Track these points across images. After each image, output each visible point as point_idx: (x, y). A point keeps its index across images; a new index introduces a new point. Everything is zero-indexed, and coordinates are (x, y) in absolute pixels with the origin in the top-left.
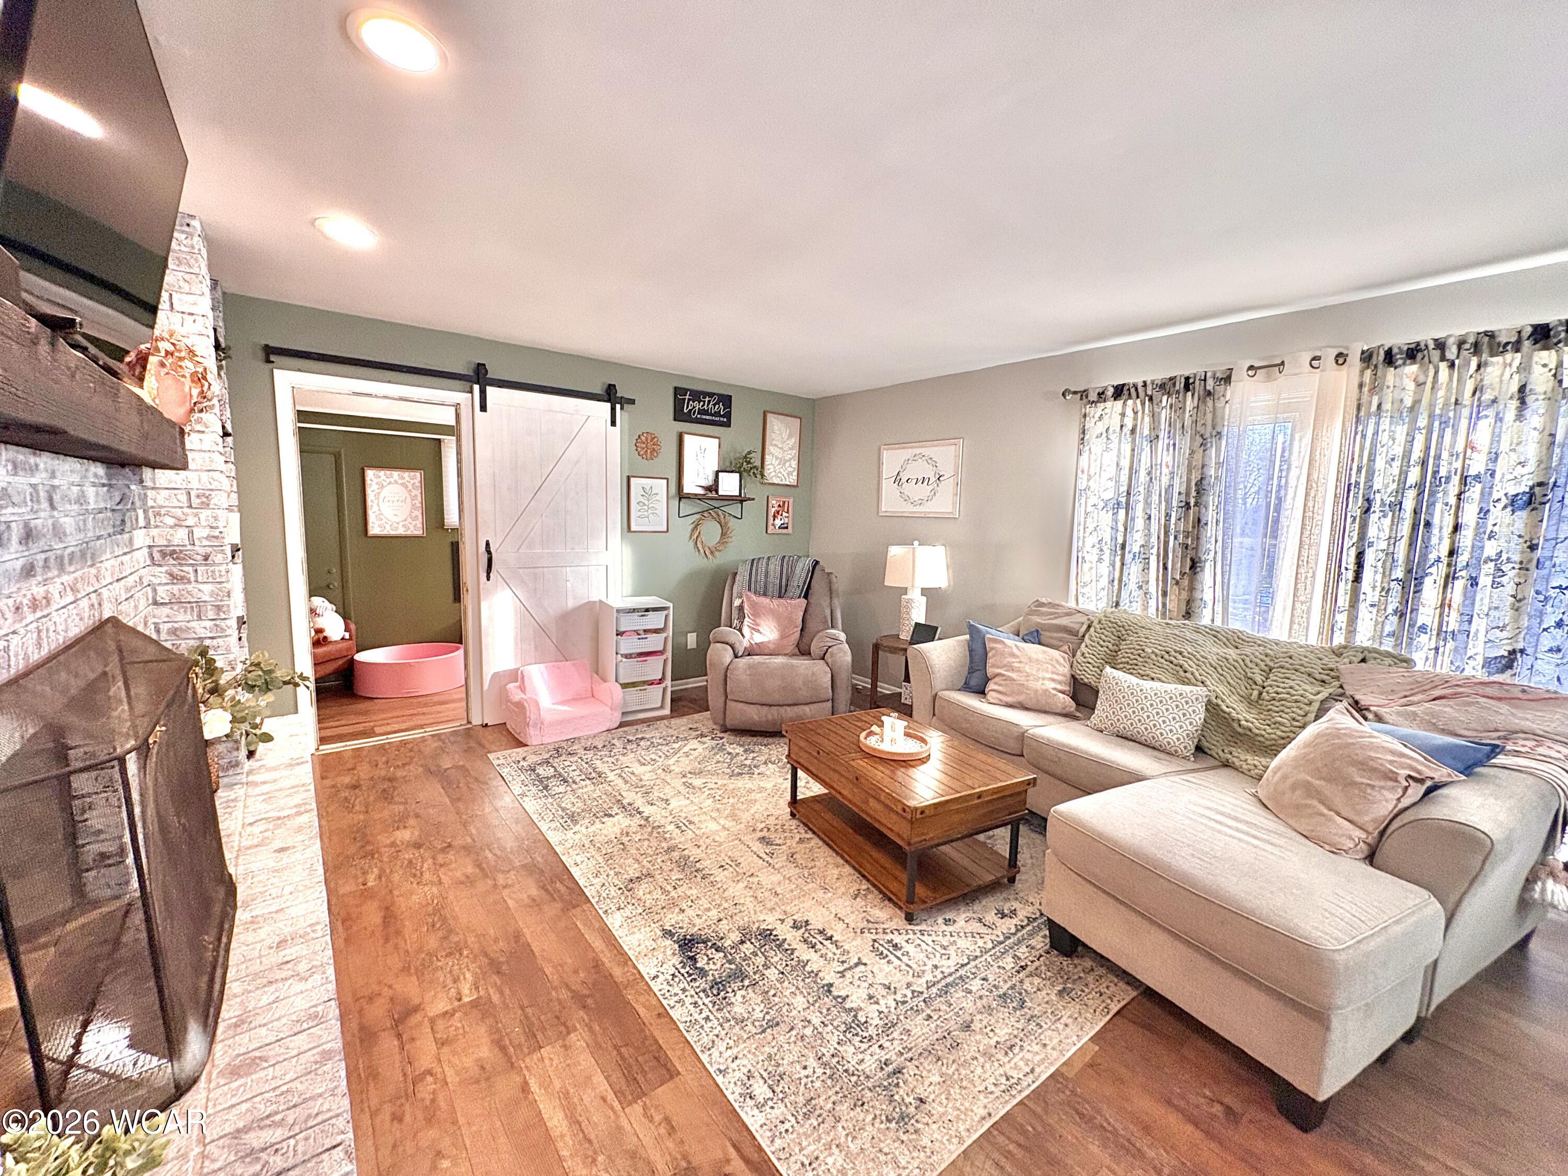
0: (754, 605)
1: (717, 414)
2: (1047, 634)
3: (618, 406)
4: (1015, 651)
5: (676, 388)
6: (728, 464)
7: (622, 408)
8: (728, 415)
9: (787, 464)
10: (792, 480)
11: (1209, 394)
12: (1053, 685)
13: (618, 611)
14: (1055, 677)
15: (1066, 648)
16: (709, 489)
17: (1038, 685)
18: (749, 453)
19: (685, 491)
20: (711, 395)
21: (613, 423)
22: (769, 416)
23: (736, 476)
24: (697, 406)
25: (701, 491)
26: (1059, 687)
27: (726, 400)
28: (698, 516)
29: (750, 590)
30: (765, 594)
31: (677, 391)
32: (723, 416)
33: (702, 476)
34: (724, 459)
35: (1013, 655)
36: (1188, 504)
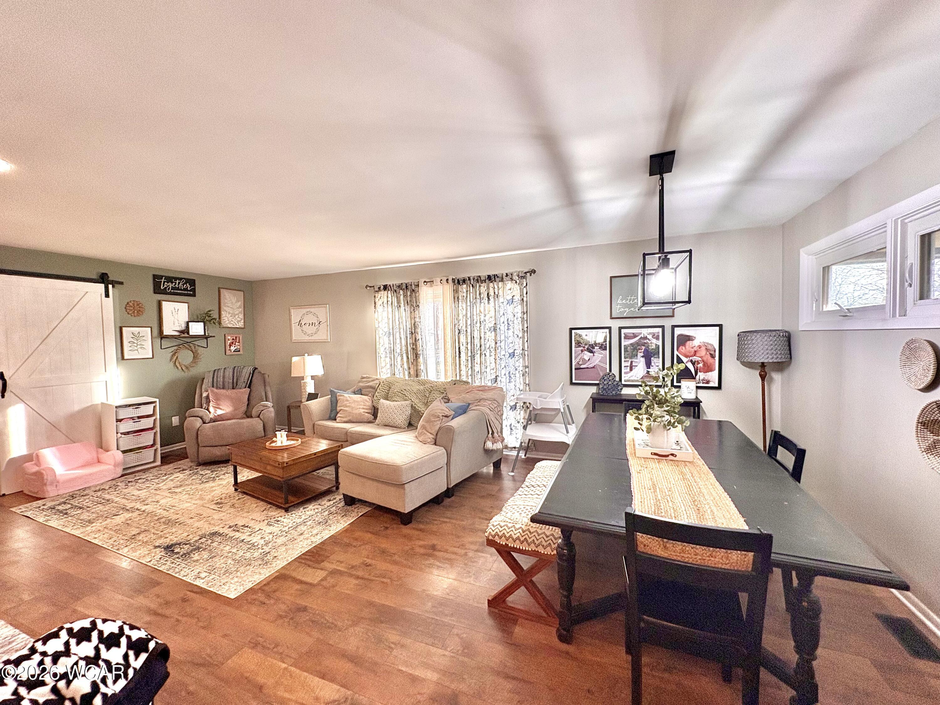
0: (216, 395)
1: (186, 289)
2: (364, 390)
3: (110, 286)
4: (349, 399)
5: (154, 275)
6: (195, 317)
7: (113, 287)
8: (194, 290)
9: (237, 317)
10: (241, 324)
11: (413, 290)
12: (364, 410)
13: (116, 407)
14: (365, 407)
15: (370, 395)
16: (182, 332)
17: (357, 412)
18: (210, 311)
19: (165, 334)
20: (180, 279)
21: (107, 295)
22: (222, 290)
23: (202, 324)
24: (171, 285)
25: (177, 334)
26: (366, 411)
27: (192, 282)
28: (176, 348)
29: (213, 386)
30: (223, 388)
31: (155, 277)
32: (190, 291)
33: (177, 324)
34: (193, 315)
35: (347, 401)
36: (412, 332)
